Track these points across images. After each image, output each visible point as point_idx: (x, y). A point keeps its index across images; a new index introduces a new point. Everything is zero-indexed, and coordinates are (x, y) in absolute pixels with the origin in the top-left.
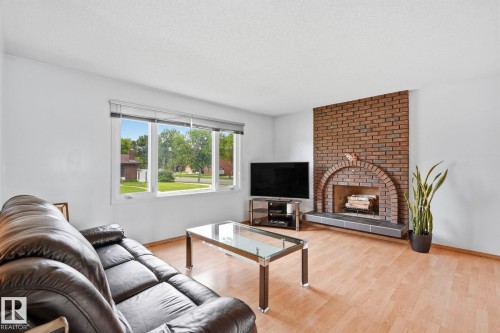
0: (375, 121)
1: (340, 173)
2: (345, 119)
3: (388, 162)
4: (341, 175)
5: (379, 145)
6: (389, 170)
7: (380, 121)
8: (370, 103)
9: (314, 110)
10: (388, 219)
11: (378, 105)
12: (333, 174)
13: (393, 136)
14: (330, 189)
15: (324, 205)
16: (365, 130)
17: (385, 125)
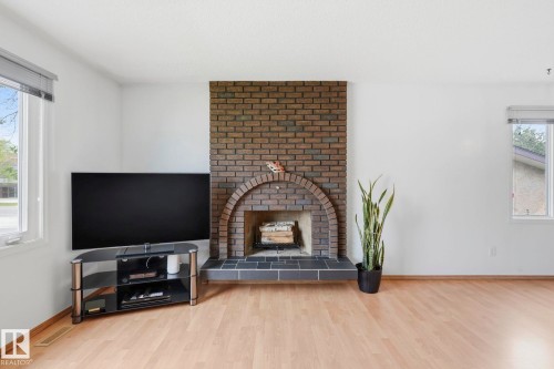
0: (308, 117)
1: (258, 191)
2: (264, 107)
3: (323, 174)
4: (257, 196)
5: (313, 152)
6: (325, 186)
7: (314, 117)
8: (303, 89)
9: (211, 83)
10: (324, 253)
11: (313, 95)
12: (246, 194)
13: (329, 140)
14: (240, 219)
15: (230, 245)
16: (294, 129)
17: (321, 123)
